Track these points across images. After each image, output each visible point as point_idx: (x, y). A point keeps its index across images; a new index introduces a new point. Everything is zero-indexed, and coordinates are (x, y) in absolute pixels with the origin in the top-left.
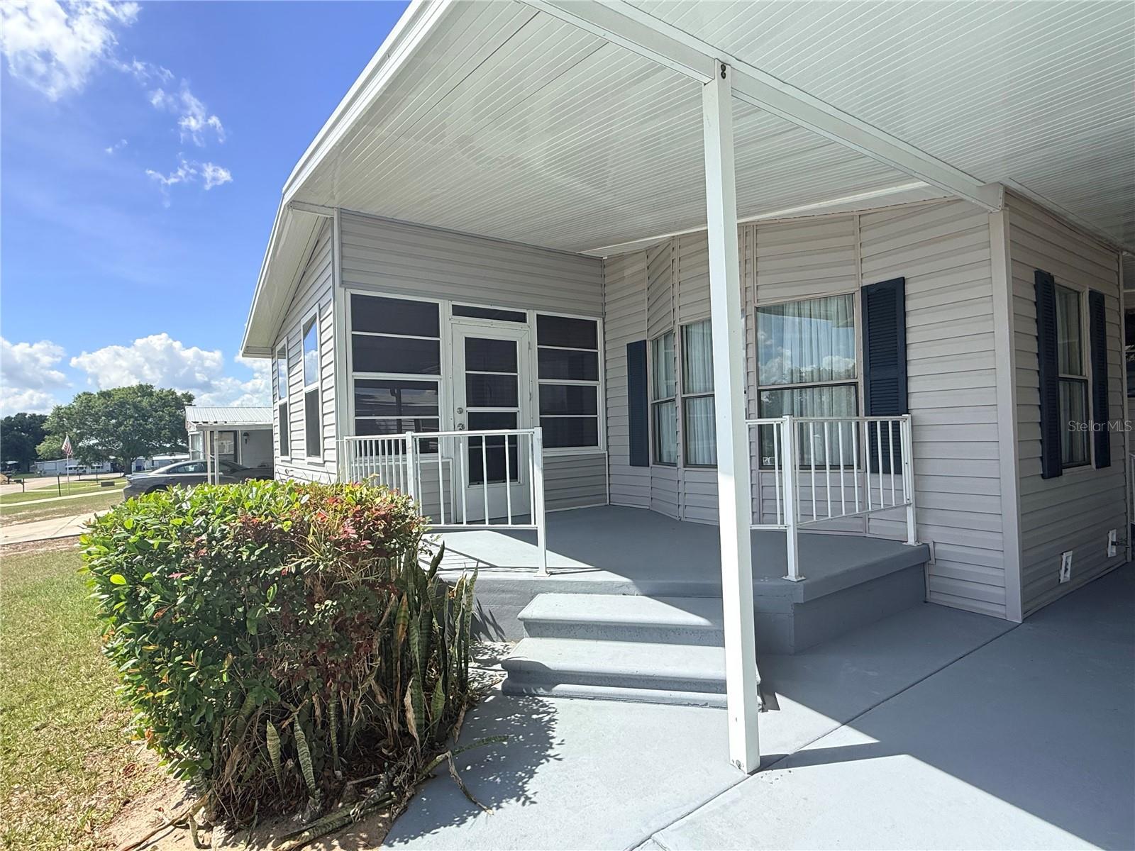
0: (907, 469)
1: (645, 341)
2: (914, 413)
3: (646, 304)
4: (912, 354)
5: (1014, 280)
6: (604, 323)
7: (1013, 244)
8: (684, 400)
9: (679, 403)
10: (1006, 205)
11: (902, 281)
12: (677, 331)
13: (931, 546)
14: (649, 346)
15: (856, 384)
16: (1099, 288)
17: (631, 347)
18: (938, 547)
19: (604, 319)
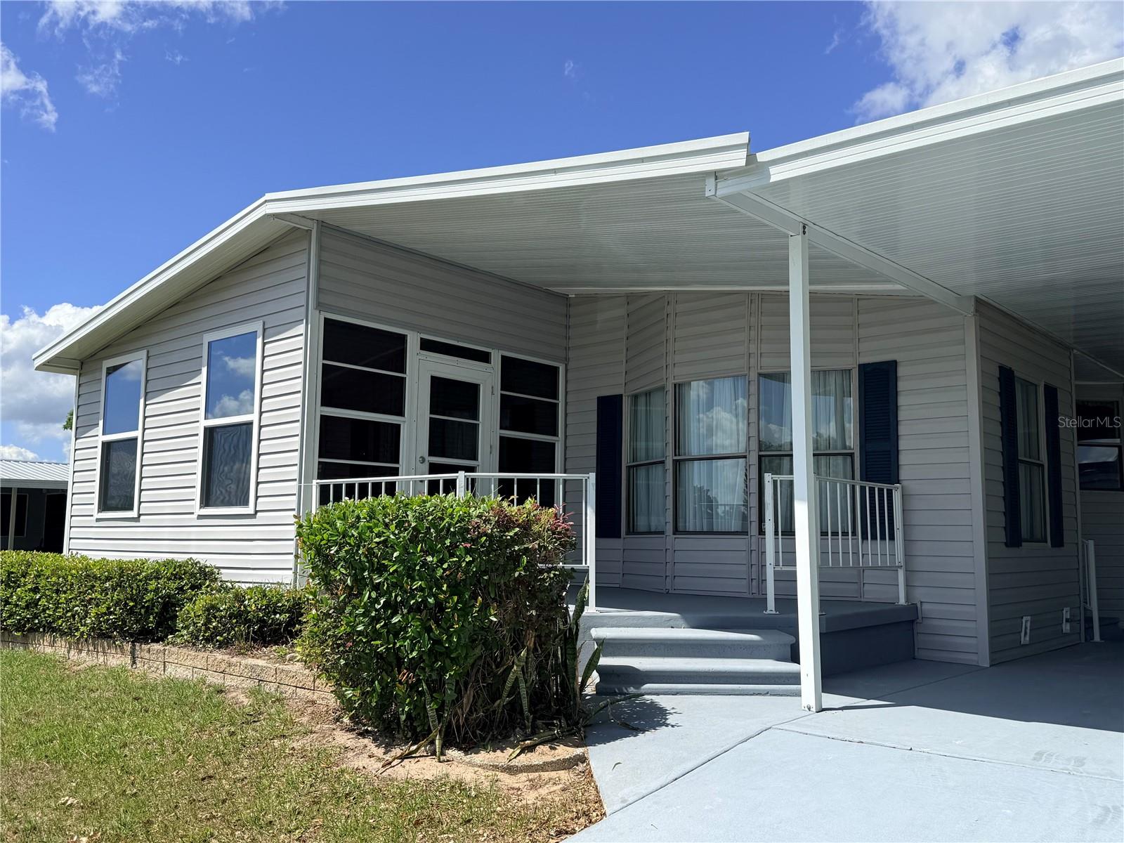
0: (899, 534)
1: (622, 395)
2: (904, 483)
3: (625, 355)
4: (903, 430)
5: (983, 374)
6: (566, 371)
7: (981, 343)
8: (677, 463)
9: (669, 465)
10: (977, 311)
11: (893, 365)
12: (670, 388)
13: (919, 605)
14: (625, 400)
15: (852, 455)
16: (1054, 383)
18: (925, 607)
19: (566, 365)
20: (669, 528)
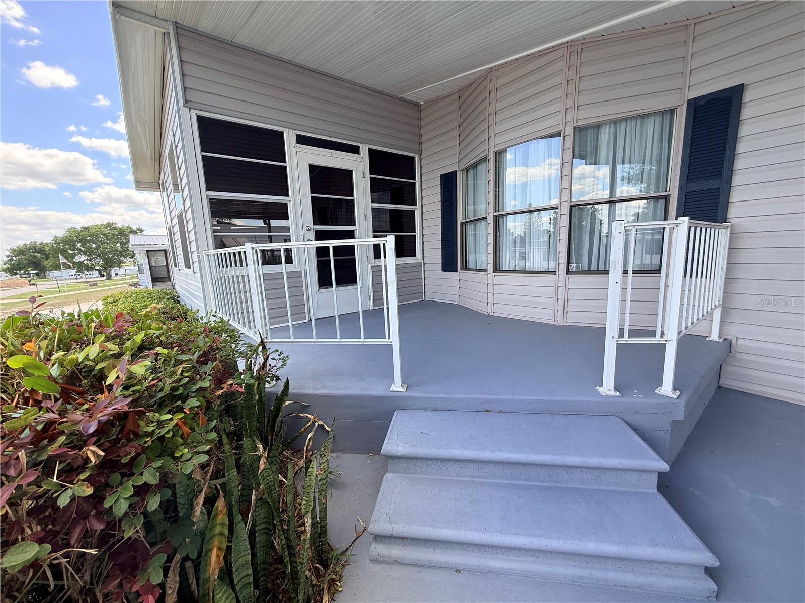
1: (457, 171)
3: (458, 139)
4: (739, 164)
6: (421, 159)
11: (741, 88)
12: (491, 156)
13: (733, 341)
14: (459, 175)
18: (740, 342)
19: (420, 155)
20: (490, 268)
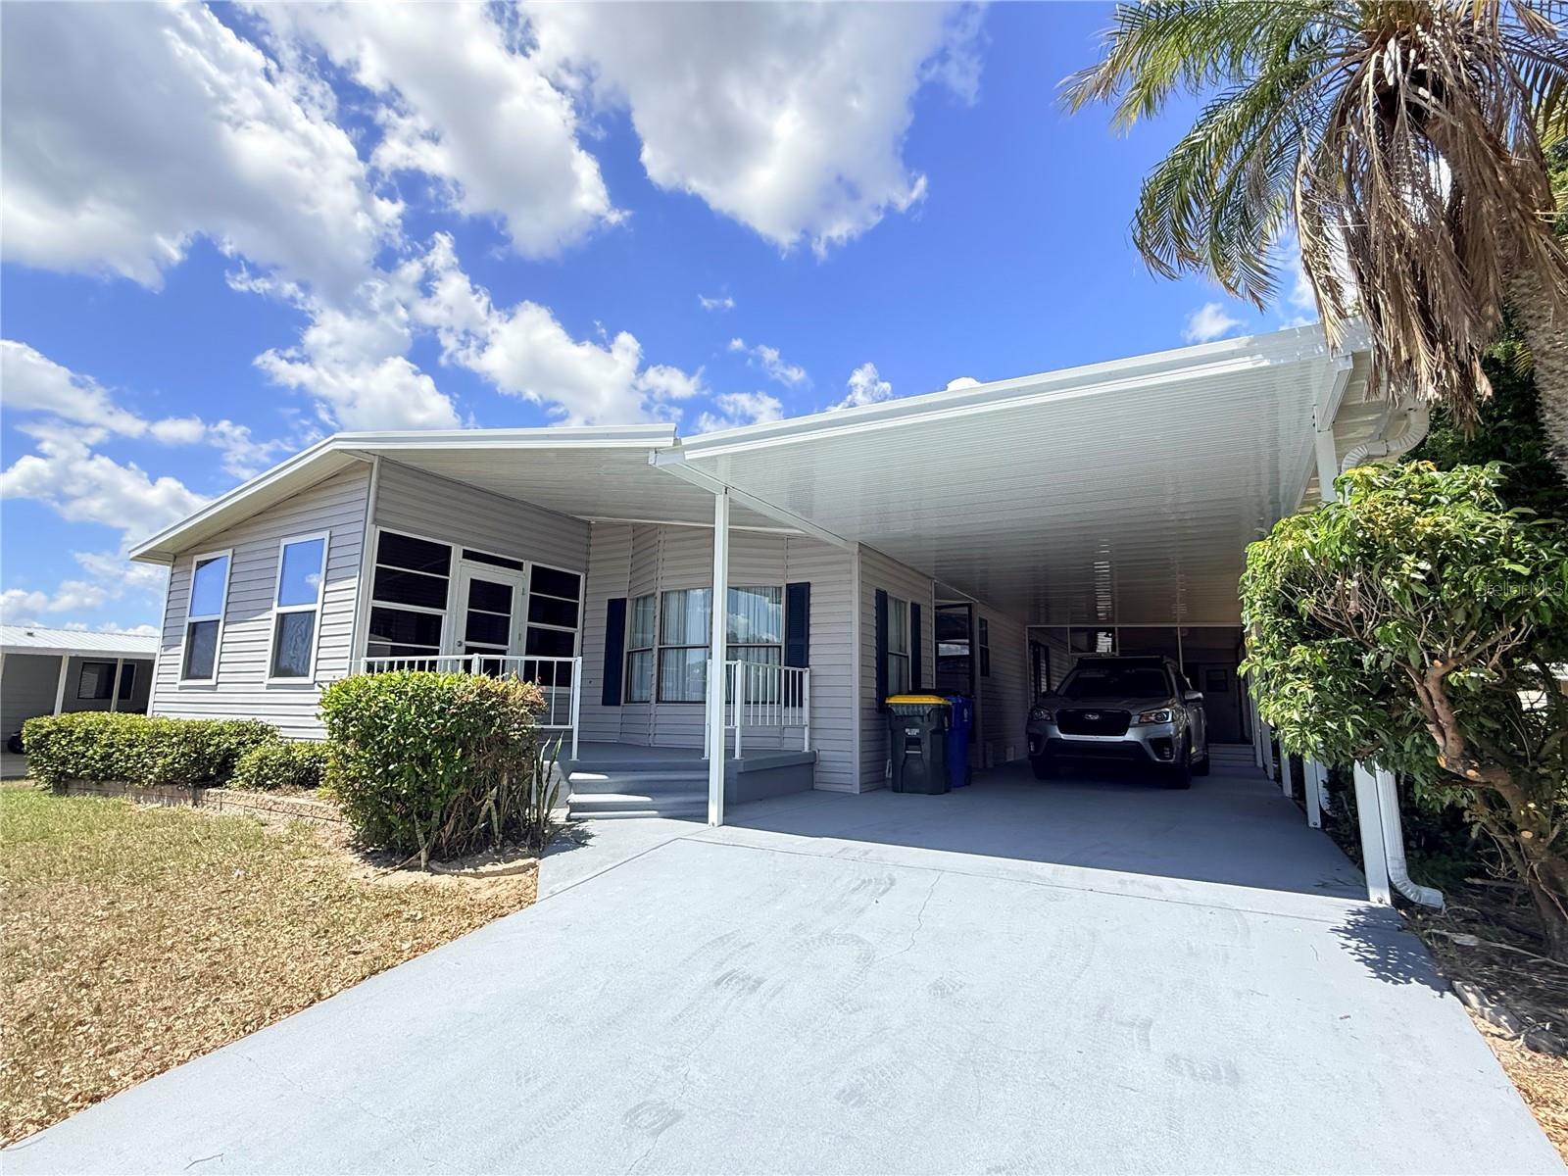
0: (806, 703)
1: (626, 599)
2: (811, 667)
3: (630, 569)
4: (812, 631)
5: (863, 594)
6: (587, 578)
7: (862, 573)
8: (660, 650)
9: (655, 652)
10: (860, 551)
11: (808, 585)
12: (658, 595)
13: (817, 752)
14: (628, 603)
15: (780, 647)
16: (917, 601)
17: (612, 602)
18: (822, 753)
19: (587, 575)
20: (653, 699)
